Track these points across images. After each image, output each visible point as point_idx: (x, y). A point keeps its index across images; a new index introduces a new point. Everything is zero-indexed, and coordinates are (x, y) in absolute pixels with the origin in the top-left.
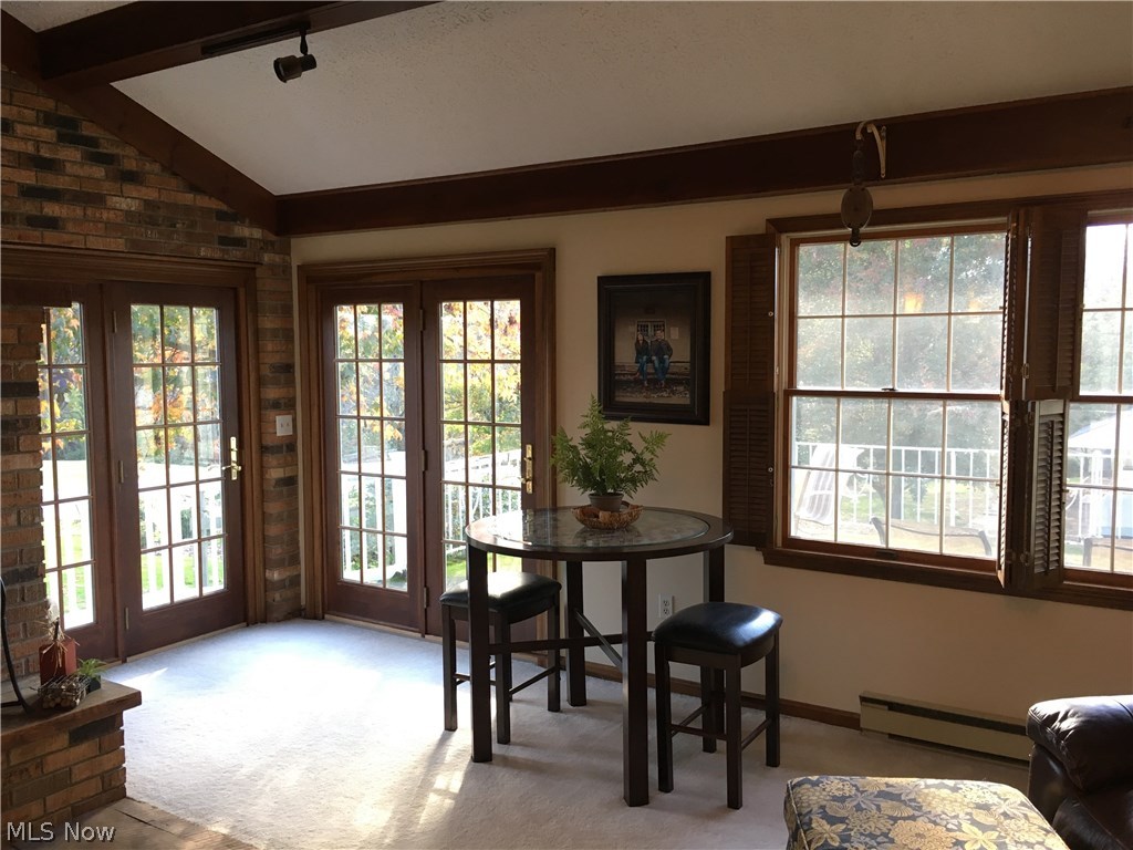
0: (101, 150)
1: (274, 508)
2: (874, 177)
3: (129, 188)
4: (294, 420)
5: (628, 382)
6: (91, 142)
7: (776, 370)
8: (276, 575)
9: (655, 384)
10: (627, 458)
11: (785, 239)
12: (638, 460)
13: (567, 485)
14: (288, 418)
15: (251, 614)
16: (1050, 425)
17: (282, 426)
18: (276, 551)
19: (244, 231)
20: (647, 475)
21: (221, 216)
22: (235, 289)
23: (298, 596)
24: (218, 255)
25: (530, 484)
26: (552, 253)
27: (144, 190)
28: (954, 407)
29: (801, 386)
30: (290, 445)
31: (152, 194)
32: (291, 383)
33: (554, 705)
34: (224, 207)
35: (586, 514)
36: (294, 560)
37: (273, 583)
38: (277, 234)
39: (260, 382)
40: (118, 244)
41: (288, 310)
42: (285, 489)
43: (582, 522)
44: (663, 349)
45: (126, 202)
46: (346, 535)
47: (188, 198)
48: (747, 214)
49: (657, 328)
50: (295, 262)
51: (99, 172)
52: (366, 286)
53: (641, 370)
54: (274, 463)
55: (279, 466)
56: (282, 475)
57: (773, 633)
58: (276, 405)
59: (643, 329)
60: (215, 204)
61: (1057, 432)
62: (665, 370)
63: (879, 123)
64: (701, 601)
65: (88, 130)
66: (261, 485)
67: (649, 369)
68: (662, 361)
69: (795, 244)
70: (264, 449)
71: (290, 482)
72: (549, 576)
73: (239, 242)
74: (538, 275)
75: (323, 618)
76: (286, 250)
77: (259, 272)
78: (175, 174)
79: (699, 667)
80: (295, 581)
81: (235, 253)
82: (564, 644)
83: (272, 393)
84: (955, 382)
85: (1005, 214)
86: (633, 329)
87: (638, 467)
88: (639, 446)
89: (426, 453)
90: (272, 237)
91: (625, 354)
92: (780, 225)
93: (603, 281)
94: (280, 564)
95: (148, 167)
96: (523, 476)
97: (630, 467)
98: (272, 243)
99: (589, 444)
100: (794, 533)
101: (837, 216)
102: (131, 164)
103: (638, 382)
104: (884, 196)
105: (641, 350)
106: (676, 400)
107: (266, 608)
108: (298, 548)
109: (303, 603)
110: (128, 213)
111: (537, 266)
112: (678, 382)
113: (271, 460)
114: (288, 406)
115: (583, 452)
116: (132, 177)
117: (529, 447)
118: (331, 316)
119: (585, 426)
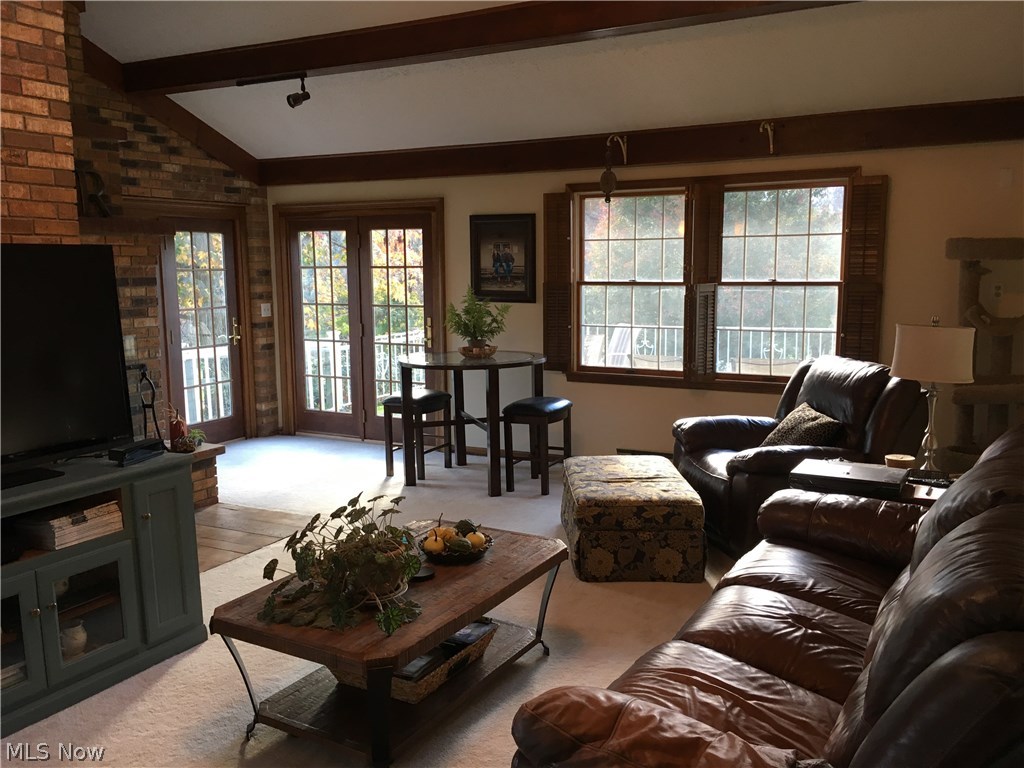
0: (158, 135)
1: (261, 363)
2: (620, 164)
3: (173, 158)
4: (272, 306)
5: (488, 279)
6: (152, 130)
7: (572, 270)
8: (263, 407)
9: (504, 279)
10: (489, 320)
11: (576, 196)
12: (495, 320)
13: (454, 335)
14: (269, 305)
15: (248, 431)
16: (706, 297)
17: (264, 310)
18: (263, 392)
19: (239, 183)
20: (500, 329)
21: (226, 174)
22: (233, 222)
23: (277, 422)
24: (225, 199)
25: (430, 342)
26: (442, 200)
27: (182, 158)
28: (664, 290)
29: (587, 279)
30: (270, 323)
31: (186, 161)
32: (269, 282)
33: (448, 465)
34: (227, 168)
35: (465, 351)
36: (274, 398)
37: (261, 411)
38: (259, 185)
39: (251, 281)
40: (168, 194)
41: (266, 235)
42: (267, 351)
43: (464, 355)
44: (509, 259)
45: (172, 167)
46: (310, 381)
47: (206, 163)
48: (555, 180)
49: (505, 246)
50: (270, 203)
51: (156, 148)
52: (320, 218)
53: (496, 271)
54: (261, 335)
55: (263, 336)
56: (265, 343)
57: (567, 408)
58: (261, 297)
59: (497, 247)
60: (223, 166)
61: (711, 301)
62: (510, 271)
63: (621, 135)
64: (530, 396)
65: (150, 122)
66: (253, 349)
67: (501, 270)
68: (508, 266)
69: (583, 198)
70: (254, 326)
71: (270, 347)
72: (442, 389)
73: (237, 190)
74: (433, 214)
75: (294, 435)
76: (264, 195)
77: (248, 209)
78: (199, 148)
79: (528, 426)
80: (275, 411)
81: (235, 198)
82: (453, 423)
83: (258, 289)
84: (666, 276)
85: (683, 186)
86: (491, 247)
87: (494, 325)
88: (495, 312)
89: (363, 326)
90: (256, 187)
91: (487, 262)
92: (573, 187)
93: (474, 219)
94: (266, 400)
95: (184, 144)
96: (426, 336)
97: (490, 325)
98: (256, 190)
99: (467, 311)
100: (583, 363)
101: (597, 184)
102: (174, 143)
103: (494, 278)
104: (623, 174)
105: (496, 259)
106: (517, 288)
107: (257, 426)
108: (276, 390)
109: (280, 425)
110: (174, 174)
111: (433, 209)
112: (518, 278)
113: (259, 332)
114: (268, 297)
115: (463, 317)
116: (174, 151)
117: (429, 319)
118: (296, 238)
119: (465, 301)
